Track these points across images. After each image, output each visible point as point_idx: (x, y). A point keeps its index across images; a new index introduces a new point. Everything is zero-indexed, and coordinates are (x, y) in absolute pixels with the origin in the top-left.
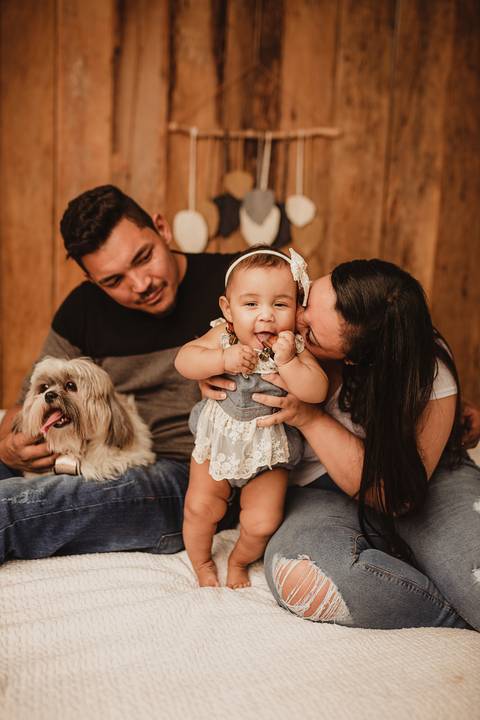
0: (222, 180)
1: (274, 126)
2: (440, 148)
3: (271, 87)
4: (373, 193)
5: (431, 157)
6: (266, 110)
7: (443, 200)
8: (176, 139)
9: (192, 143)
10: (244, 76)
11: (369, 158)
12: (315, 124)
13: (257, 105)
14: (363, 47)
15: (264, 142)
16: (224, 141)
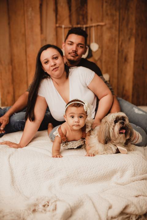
1: (86, 23)
2: (134, 27)
3: (85, 12)
4: (115, 41)
5: (132, 29)
6: (83, 19)
7: (136, 41)
8: (59, 29)
9: (63, 30)
11: (113, 31)
12: (98, 22)
13: (81, 17)
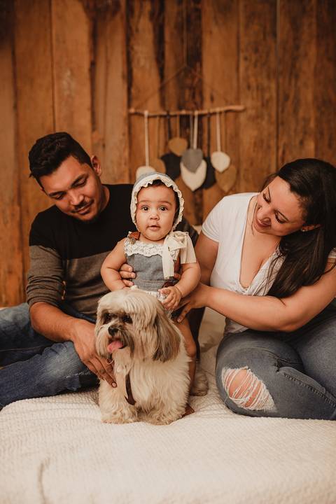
0: (166, 144)
1: (200, 107)
2: (312, 114)
3: (196, 80)
4: (269, 147)
5: (307, 121)
6: (193, 96)
7: (316, 149)
8: (134, 119)
9: (146, 120)
10: (178, 75)
11: (264, 123)
12: (227, 103)
13: (187, 93)
14: (256, 51)
15: (194, 117)
16: (167, 118)
